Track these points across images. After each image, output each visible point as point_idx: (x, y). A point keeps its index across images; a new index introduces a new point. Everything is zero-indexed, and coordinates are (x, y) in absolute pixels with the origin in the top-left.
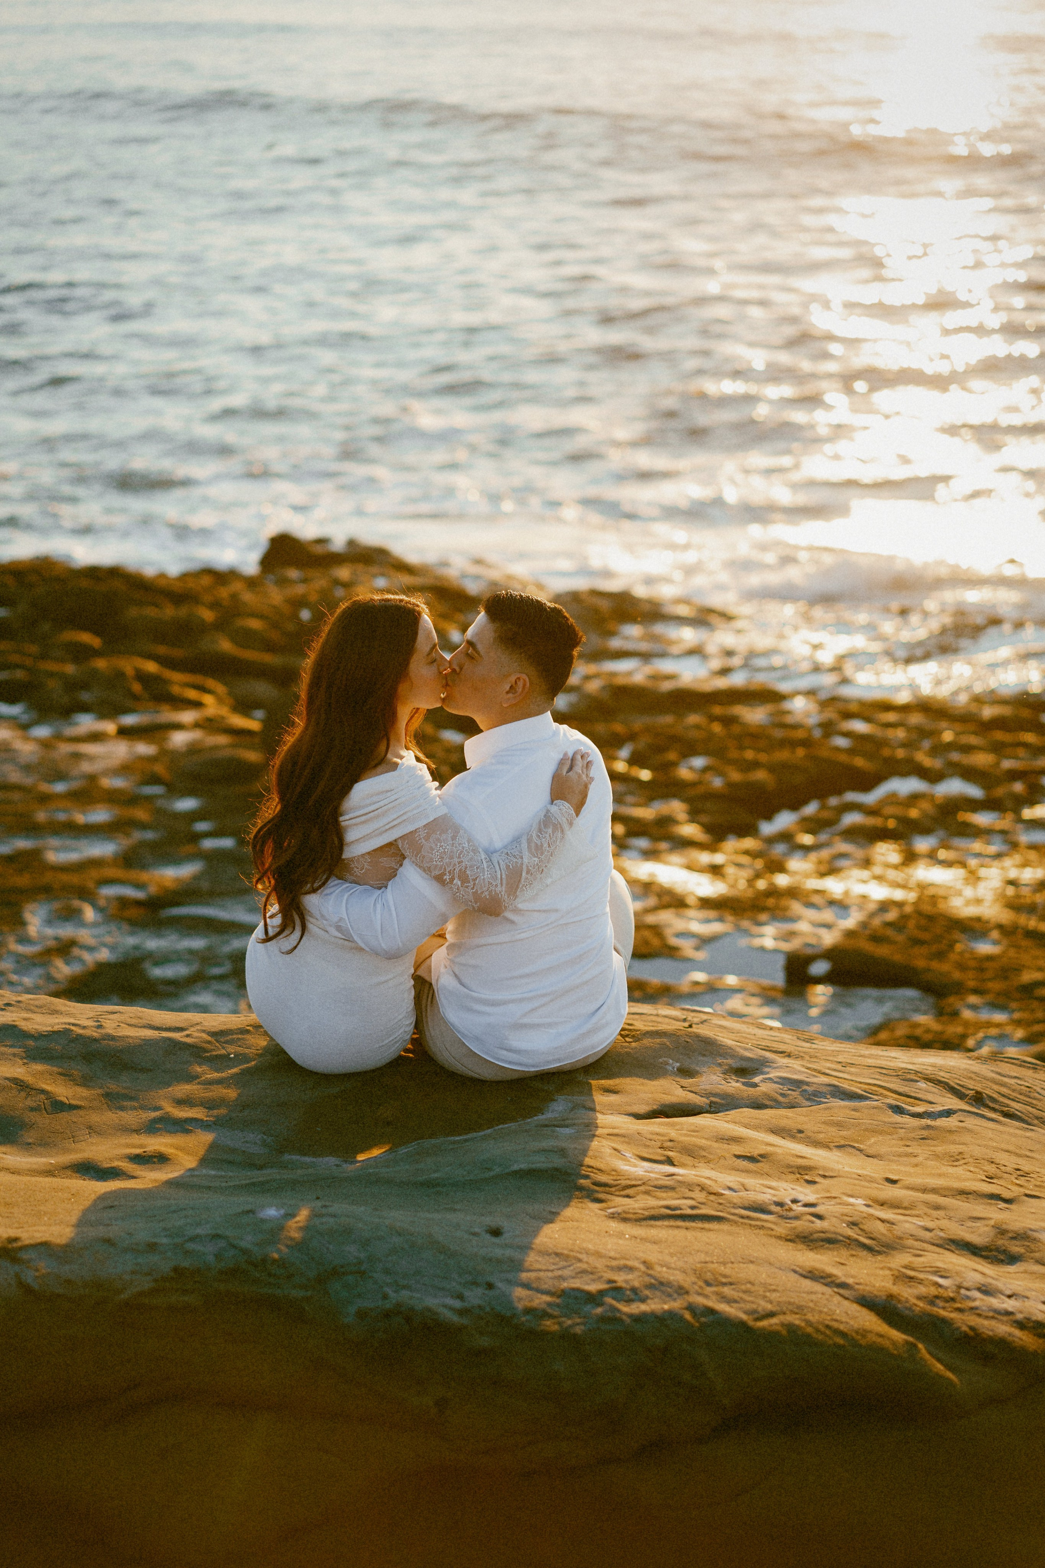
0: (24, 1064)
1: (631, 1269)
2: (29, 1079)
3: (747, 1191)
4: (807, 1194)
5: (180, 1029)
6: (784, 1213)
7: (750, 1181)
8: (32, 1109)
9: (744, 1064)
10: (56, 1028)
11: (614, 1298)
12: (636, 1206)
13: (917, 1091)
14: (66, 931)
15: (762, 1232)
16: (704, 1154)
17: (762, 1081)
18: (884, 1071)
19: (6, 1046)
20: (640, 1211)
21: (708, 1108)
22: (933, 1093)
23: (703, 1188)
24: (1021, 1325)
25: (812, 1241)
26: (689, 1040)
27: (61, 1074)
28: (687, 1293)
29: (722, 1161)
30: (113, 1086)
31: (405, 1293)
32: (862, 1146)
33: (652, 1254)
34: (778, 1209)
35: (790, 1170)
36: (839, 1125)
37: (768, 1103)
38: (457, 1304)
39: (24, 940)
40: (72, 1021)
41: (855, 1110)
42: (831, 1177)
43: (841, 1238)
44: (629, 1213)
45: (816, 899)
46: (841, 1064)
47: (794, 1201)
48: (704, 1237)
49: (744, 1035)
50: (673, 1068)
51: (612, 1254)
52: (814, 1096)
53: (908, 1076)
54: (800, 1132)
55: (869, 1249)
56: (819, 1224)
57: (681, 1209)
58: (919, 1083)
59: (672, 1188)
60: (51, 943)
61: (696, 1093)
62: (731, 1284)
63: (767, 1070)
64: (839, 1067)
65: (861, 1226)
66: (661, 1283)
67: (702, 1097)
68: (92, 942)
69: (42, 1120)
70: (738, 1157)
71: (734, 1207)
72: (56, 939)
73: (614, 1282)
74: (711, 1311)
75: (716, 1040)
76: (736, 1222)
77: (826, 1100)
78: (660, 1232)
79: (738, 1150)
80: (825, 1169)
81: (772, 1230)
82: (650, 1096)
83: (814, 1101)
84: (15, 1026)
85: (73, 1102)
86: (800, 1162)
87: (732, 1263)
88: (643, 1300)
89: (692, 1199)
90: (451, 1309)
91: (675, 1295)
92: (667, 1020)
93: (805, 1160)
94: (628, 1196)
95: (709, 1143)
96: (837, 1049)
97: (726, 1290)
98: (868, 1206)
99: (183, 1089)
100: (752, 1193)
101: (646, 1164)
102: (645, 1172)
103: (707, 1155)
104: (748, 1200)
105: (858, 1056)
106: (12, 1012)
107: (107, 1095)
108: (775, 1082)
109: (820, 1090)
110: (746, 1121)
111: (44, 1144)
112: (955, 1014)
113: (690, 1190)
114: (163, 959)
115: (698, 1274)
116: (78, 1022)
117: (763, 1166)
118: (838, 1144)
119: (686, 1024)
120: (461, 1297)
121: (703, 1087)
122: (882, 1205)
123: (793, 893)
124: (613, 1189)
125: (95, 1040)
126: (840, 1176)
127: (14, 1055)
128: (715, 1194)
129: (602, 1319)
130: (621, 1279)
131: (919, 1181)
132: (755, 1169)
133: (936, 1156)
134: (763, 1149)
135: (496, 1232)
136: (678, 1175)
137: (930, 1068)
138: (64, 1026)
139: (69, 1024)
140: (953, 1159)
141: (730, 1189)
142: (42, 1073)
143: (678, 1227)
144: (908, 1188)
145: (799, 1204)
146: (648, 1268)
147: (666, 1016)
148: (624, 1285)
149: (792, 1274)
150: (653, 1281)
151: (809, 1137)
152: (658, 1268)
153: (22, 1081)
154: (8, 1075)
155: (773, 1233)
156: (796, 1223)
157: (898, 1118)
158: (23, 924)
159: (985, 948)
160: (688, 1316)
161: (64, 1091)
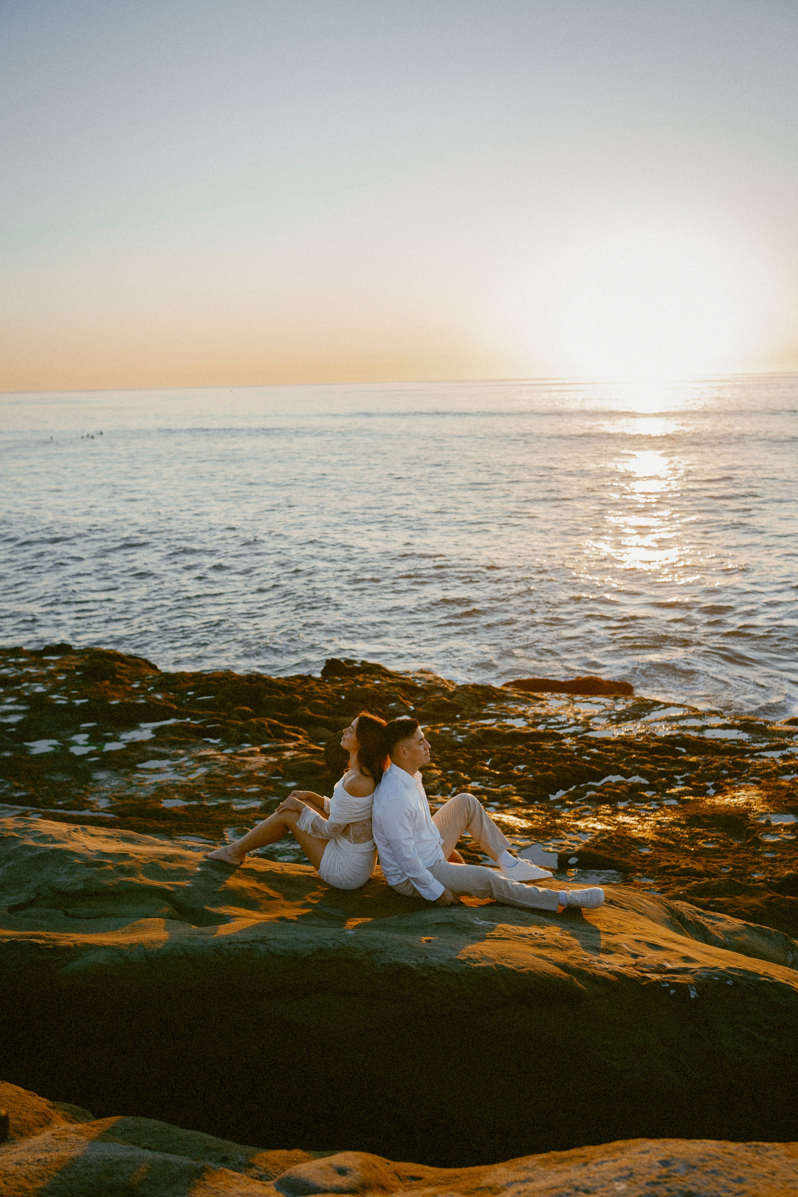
1: (476, 954)
2: (260, 888)
4: (540, 931)
7: (521, 927)
11: (469, 962)
15: (523, 943)
16: (504, 917)
24: (610, 973)
25: (541, 946)
28: (494, 960)
29: (511, 920)
31: (398, 959)
33: (484, 949)
35: (535, 923)
42: (550, 926)
44: (475, 936)
45: (572, 829)
48: (503, 944)
51: (470, 948)
55: (561, 949)
56: (543, 940)
57: (494, 935)
59: (492, 928)
62: (510, 958)
65: (559, 941)
66: (486, 957)
69: (265, 902)
70: (517, 919)
71: (513, 935)
74: (502, 966)
76: (514, 940)
80: (548, 923)
85: (275, 897)
86: (539, 921)
87: (512, 952)
88: (479, 962)
89: (499, 932)
90: (414, 964)
91: (490, 961)
94: (475, 931)
97: (508, 960)
98: (562, 935)
99: (314, 894)
100: (520, 930)
101: (483, 921)
104: (519, 933)
107: (286, 895)
111: (265, 910)
112: (632, 881)
113: (498, 929)
115: (500, 955)
117: (526, 922)
120: (416, 960)
122: (567, 935)
123: (562, 827)
124: (471, 929)
125: (281, 875)
126: (553, 926)
127: (254, 879)
128: (507, 930)
129: (465, 968)
130: (472, 956)
131: (582, 927)
132: (522, 923)
133: (590, 920)
134: (526, 917)
135: (428, 941)
136: (494, 924)
140: (596, 920)
141: (513, 929)
142: (263, 886)
143: (493, 941)
144: (578, 929)
145: (537, 934)
146: (482, 954)
148: (473, 958)
149: (532, 956)
150: (483, 957)
152: (486, 953)
155: (527, 943)
159: (646, 851)
160: (494, 967)
161: (272, 893)
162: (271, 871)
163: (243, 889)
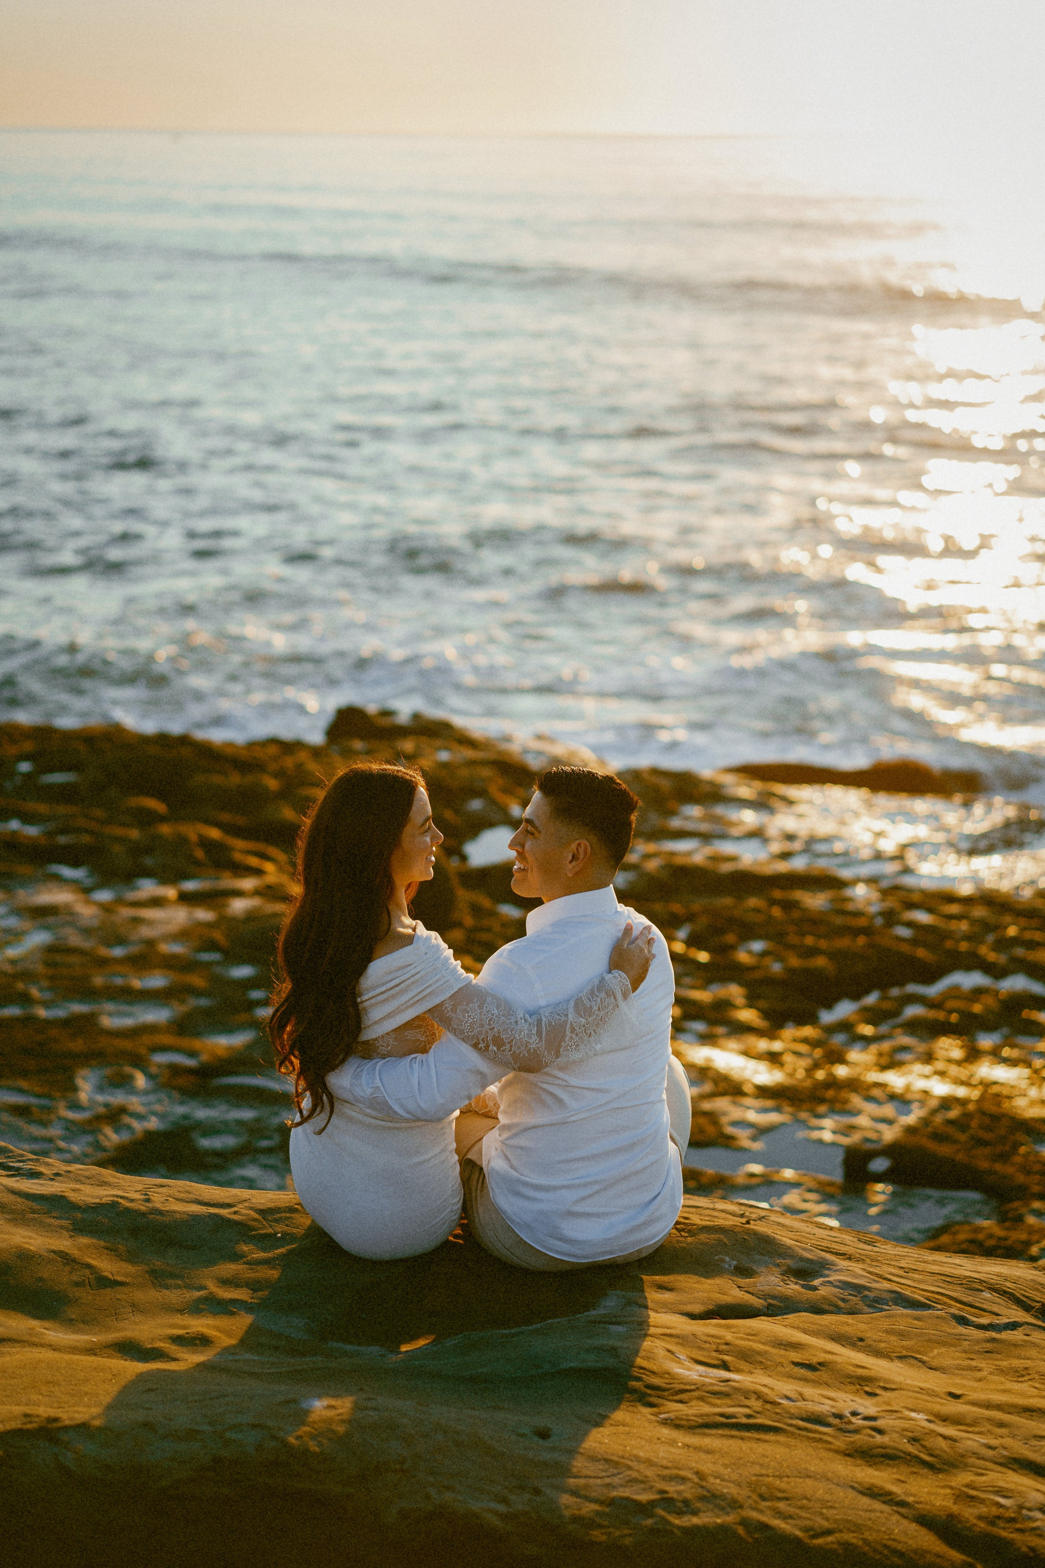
0: (71, 1237)
1: (684, 1480)
2: (75, 1253)
3: (804, 1400)
4: (868, 1407)
5: (229, 1206)
6: (843, 1426)
7: (809, 1391)
8: (77, 1284)
9: (802, 1265)
10: (104, 1201)
11: (663, 1509)
12: (690, 1412)
13: (982, 1301)
14: (118, 1098)
15: (819, 1445)
16: (760, 1359)
17: (821, 1284)
18: (948, 1279)
19: (54, 1217)
20: (693, 1418)
21: (765, 1310)
22: (999, 1304)
23: (759, 1396)
25: (871, 1456)
26: (746, 1237)
27: (107, 1248)
28: (741, 1507)
29: (780, 1368)
30: (158, 1263)
31: (448, 1496)
32: (925, 1358)
33: (707, 1465)
34: (836, 1421)
35: (849, 1380)
36: (902, 1335)
37: (827, 1307)
38: (502, 1508)
39: (75, 1106)
40: (120, 1193)
41: (918, 1319)
42: (893, 1389)
43: (902, 1455)
44: (682, 1419)
45: (876, 1092)
46: (903, 1270)
47: (854, 1414)
48: (761, 1448)
49: (802, 1234)
50: (730, 1266)
51: (665, 1462)
52: (876, 1303)
53: (973, 1285)
54: (861, 1340)
55: (931, 1467)
56: (879, 1438)
57: (736, 1418)
58: (983, 1293)
59: (727, 1395)
60: (101, 1110)
61: (752, 1294)
62: (787, 1499)
63: (826, 1272)
64: (901, 1273)
65: (923, 1443)
66: (714, 1496)
67: (759, 1298)
68: (140, 1109)
69: (85, 1295)
70: (797, 1364)
71: (791, 1418)
72: (106, 1105)
73: (666, 1492)
74: (765, 1527)
75: (774, 1238)
76: (793, 1434)
77: (888, 1308)
78: (712, 1441)
79: (796, 1356)
80: (887, 1381)
81: (830, 1443)
82: (705, 1295)
83: (875, 1307)
84: (64, 1197)
85: (119, 1278)
86: (860, 1371)
87: (788, 1477)
88: (695, 1513)
89: (748, 1407)
90: (497, 1514)
91: (729, 1510)
92: (723, 1215)
93: (866, 1371)
94: (681, 1402)
95: (767, 1348)
96: (900, 1253)
97: (782, 1505)
98: (929, 1421)
99: (229, 1269)
100: (810, 1403)
101: (701, 1368)
102: (700, 1376)
103: (764, 1361)
104: (806, 1411)
105: (921, 1262)
106: (62, 1182)
107: (153, 1273)
108: (835, 1286)
109: (882, 1296)
110: (806, 1326)
111: (86, 1321)
112: (1019, 1219)
113: (746, 1398)
114: (211, 1129)
115: (753, 1486)
116: (125, 1194)
117: (823, 1375)
118: (899, 1354)
119: (744, 1220)
120: (505, 1501)
121: (761, 1288)
122: (944, 1421)
123: (853, 1085)
124: (666, 1393)
125: (144, 1214)
126: (901, 1389)
127: (62, 1227)
128: (771, 1403)
129: (653, 1531)
130: (672, 1489)
131: (983, 1396)
132: (813, 1377)
133: (1001, 1371)
134: (822, 1357)
135: (544, 1435)
136: (734, 1381)
137: (994, 1277)
138: (112, 1199)
139: (118, 1196)
140: (1018, 1374)
141: (787, 1398)
142: (88, 1246)
143: (732, 1437)
144: (974, 1404)
145: (859, 1417)
146: (701, 1479)
147: (723, 1211)
148: (675, 1496)
149: (850, 1490)
150: (705, 1493)
151: (870, 1346)
152: (711, 1480)
153: (66, 1254)
154: (53, 1248)
155: (832, 1447)
156: (857, 1437)
157: (962, 1330)
158: (75, 1089)
160: (741, 1531)
161: (107, 1266)
162: (114, 1205)
163: (25, 1256)
